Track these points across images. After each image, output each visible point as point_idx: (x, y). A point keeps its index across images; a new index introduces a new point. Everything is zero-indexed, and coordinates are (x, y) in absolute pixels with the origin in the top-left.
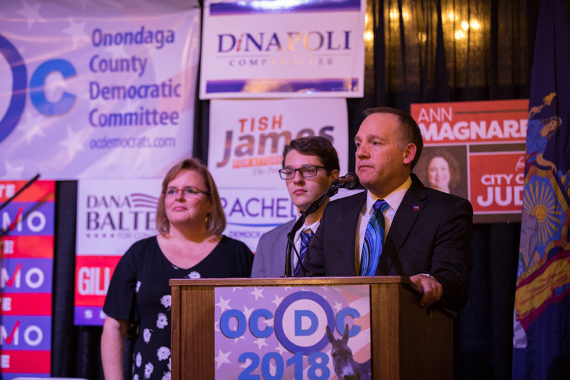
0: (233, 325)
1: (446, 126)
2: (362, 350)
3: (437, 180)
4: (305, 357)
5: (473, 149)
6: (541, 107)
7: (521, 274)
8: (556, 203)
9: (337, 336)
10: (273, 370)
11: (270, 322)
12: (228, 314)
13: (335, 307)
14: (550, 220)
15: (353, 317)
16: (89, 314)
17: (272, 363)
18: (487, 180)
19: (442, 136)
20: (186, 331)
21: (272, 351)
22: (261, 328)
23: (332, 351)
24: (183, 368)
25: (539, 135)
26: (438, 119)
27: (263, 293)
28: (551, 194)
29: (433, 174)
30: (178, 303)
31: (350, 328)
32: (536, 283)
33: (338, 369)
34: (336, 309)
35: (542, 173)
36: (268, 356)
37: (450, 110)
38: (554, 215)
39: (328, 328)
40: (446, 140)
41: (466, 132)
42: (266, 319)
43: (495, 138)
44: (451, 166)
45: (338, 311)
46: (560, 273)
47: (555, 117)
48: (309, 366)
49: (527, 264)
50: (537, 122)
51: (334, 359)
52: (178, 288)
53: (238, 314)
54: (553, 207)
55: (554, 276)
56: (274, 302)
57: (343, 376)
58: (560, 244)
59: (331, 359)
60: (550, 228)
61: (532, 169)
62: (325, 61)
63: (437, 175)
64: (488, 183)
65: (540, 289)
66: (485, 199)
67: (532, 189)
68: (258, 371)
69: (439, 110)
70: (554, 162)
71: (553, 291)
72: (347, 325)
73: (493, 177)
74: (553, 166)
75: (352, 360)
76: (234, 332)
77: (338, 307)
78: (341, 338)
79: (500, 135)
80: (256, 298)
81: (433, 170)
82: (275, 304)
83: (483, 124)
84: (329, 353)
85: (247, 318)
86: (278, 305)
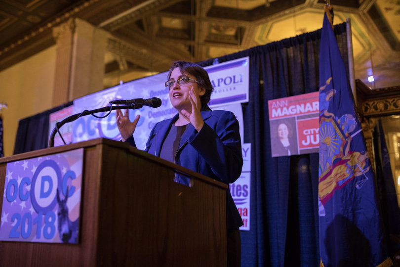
0: (12, 191)
1: (285, 109)
3: (282, 135)
4: (43, 216)
5: (298, 118)
6: (325, 86)
7: (321, 176)
8: (336, 134)
9: (62, 197)
10: (26, 228)
11: (29, 188)
12: (11, 183)
13: (63, 171)
14: (333, 144)
18: (307, 132)
19: (284, 113)
21: (28, 211)
22: (24, 193)
23: (58, 211)
25: (325, 101)
26: (281, 106)
27: (28, 165)
28: (333, 130)
29: (280, 132)
31: (70, 188)
32: (328, 180)
33: (60, 227)
34: (63, 173)
35: (327, 120)
36: (25, 217)
37: (287, 101)
38: (335, 141)
39: (57, 190)
40: (286, 115)
41: (295, 110)
42: (27, 185)
43: (309, 111)
44: (289, 128)
46: (340, 173)
47: (332, 90)
48: (45, 225)
49: (323, 170)
50: (324, 94)
51: (58, 218)
53: (15, 183)
54: (334, 137)
55: (337, 174)
56: (32, 171)
57: (62, 233)
58: (339, 157)
60: (333, 148)
61: (322, 118)
62: (232, 88)
63: (282, 133)
64: (307, 134)
65: (330, 183)
66: (306, 142)
67: (323, 129)
68: (19, 229)
69: (281, 102)
70: (333, 113)
71: (337, 183)
73: (309, 131)
74: (333, 115)
75: (68, 218)
76: (12, 197)
78: (64, 198)
79: (311, 109)
80: (24, 169)
81: (280, 130)
83: (303, 105)
84: (56, 212)
85: (19, 186)
86: (34, 173)
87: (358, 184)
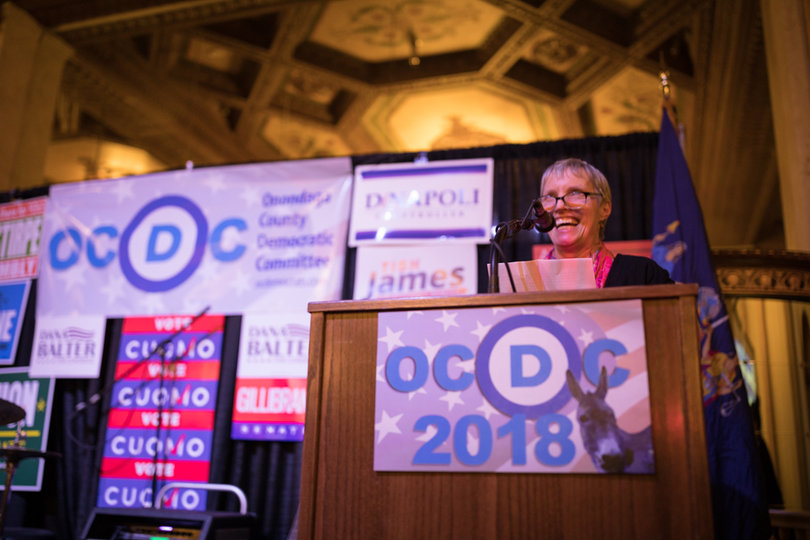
0: (407, 371)
2: (634, 411)
4: (529, 423)
6: (665, 235)
9: (586, 387)
10: (473, 446)
11: (469, 366)
12: (399, 354)
13: (580, 338)
15: (614, 354)
16: (245, 429)
17: (472, 433)
20: (330, 382)
21: (471, 412)
22: (453, 375)
23: (578, 413)
24: (323, 442)
25: (664, 259)
27: (456, 319)
30: (321, 337)
31: (609, 371)
33: (591, 445)
34: (583, 342)
36: (465, 422)
39: (569, 373)
42: (462, 360)
45: (586, 344)
47: (680, 243)
48: (537, 440)
50: (662, 248)
51: (582, 426)
52: (321, 315)
53: (415, 354)
56: (474, 332)
57: (599, 455)
59: (576, 426)
62: (457, 214)
68: (447, 446)
72: (604, 369)
75: (615, 427)
76: (407, 382)
77: (585, 339)
78: (593, 390)
80: (446, 328)
82: (477, 337)
84: (573, 416)
85: (430, 360)
86: (481, 338)
87: (725, 407)
